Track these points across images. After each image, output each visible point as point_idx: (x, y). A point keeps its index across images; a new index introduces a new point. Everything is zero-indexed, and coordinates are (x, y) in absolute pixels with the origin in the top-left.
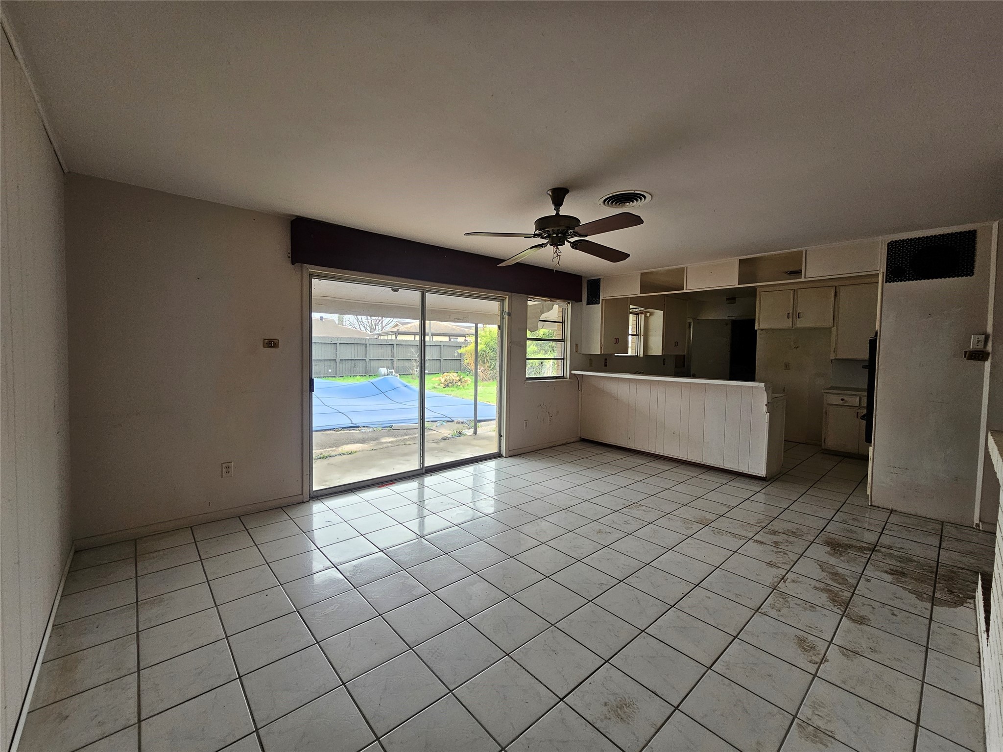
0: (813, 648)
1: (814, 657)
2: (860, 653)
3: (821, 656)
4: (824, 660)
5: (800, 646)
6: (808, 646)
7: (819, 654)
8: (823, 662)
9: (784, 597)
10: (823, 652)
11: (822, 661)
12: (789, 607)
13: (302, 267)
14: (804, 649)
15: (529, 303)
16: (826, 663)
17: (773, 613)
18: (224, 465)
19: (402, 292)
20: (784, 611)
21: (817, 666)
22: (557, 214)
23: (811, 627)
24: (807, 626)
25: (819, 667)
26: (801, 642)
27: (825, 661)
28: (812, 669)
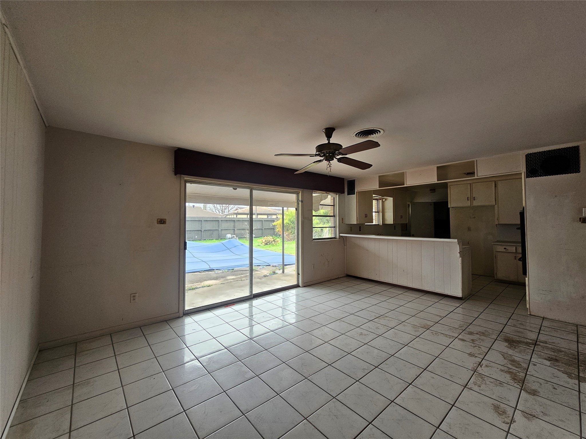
0: (504, 412)
1: (506, 419)
2: (536, 416)
3: (511, 418)
4: (512, 421)
5: (496, 411)
6: (501, 411)
7: (509, 417)
8: (512, 422)
9: (482, 377)
10: (511, 415)
11: (511, 422)
12: (486, 384)
13: (181, 176)
14: (499, 413)
15: (314, 195)
16: (514, 423)
17: (476, 388)
18: (132, 295)
19: (239, 190)
20: (483, 387)
21: (508, 425)
22: (329, 142)
23: (502, 398)
24: (499, 397)
25: (510, 426)
26: (496, 408)
27: (514, 422)
28: (505, 427)
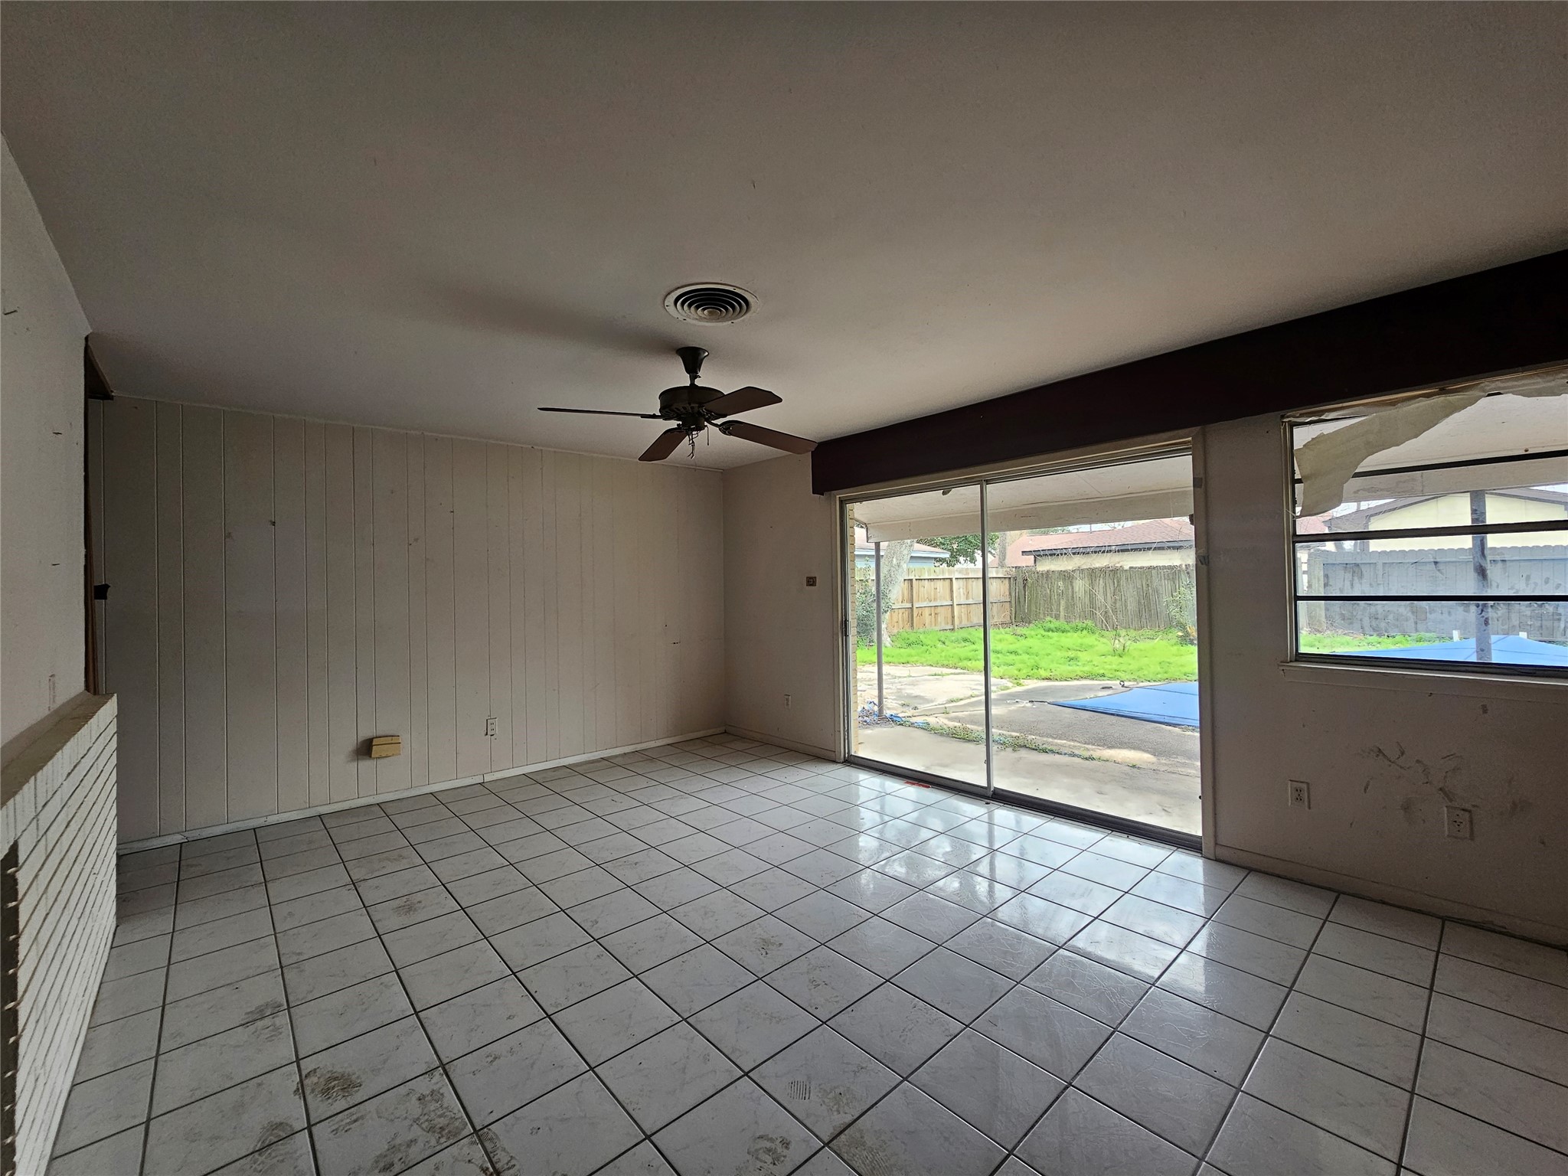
0: (326, 1092)
1: (315, 1080)
3: (308, 1091)
4: (301, 1090)
5: (343, 1076)
6: (333, 1087)
7: (313, 1091)
8: (299, 1085)
9: (444, 1133)
10: (309, 1098)
11: (302, 1086)
12: (416, 1120)
13: (830, 494)
14: (335, 1079)
16: (295, 1088)
17: (423, 1086)
20: (414, 1108)
21: (304, 1073)
22: (693, 384)
23: (355, 1121)
24: (362, 1117)
25: (300, 1076)
26: (346, 1084)
27: (298, 1089)
28: (307, 1065)
